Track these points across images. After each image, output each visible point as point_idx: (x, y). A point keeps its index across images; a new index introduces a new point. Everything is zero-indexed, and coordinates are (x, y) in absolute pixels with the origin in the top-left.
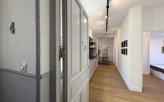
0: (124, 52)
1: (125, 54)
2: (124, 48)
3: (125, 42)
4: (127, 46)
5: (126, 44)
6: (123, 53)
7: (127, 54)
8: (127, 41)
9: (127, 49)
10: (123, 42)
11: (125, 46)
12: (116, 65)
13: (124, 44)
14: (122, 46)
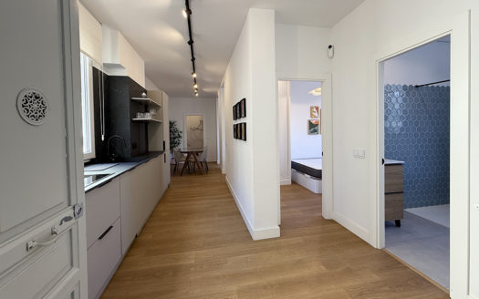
0: (240, 132)
1: (241, 139)
2: (239, 121)
3: (240, 103)
4: (245, 116)
5: (243, 112)
6: (236, 137)
7: (245, 140)
8: (244, 100)
9: (245, 124)
10: (236, 106)
11: (241, 117)
12: (224, 171)
13: (240, 109)
14: (236, 117)
